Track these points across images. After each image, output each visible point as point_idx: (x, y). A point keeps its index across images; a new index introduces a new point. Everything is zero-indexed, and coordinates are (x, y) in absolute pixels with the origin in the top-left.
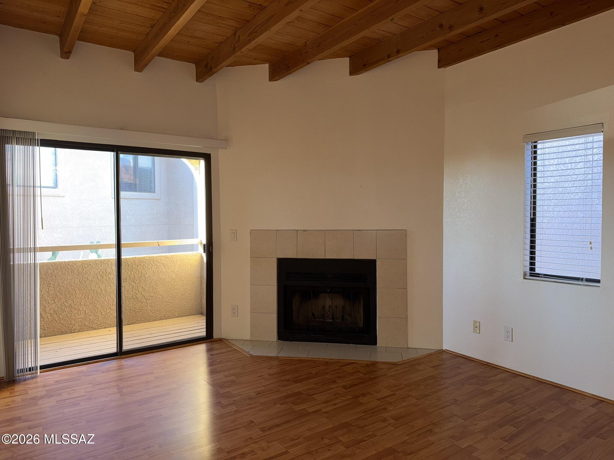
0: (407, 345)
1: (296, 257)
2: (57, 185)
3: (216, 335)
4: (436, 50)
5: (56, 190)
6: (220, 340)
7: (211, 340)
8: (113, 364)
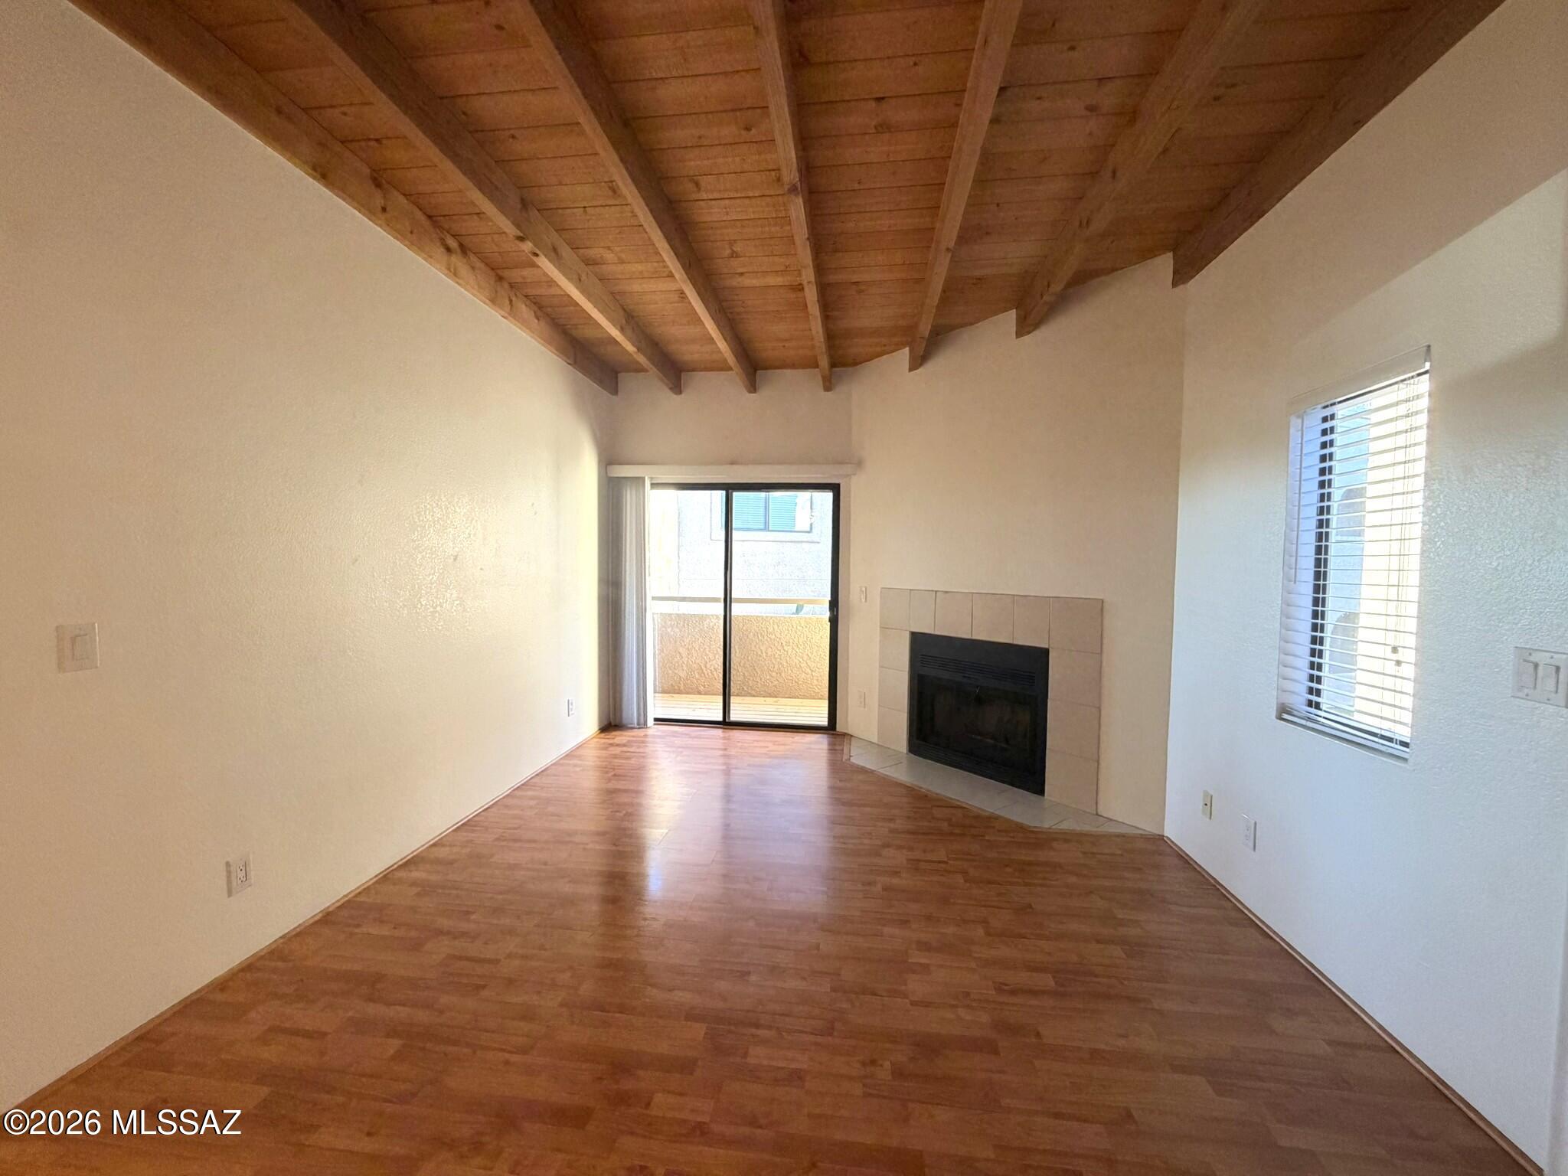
0: (1097, 809)
1: (932, 632)
2: (811, 529)
3: (839, 728)
4: (1169, 254)
5: (810, 534)
6: (844, 735)
7: (832, 732)
8: (718, 732)
